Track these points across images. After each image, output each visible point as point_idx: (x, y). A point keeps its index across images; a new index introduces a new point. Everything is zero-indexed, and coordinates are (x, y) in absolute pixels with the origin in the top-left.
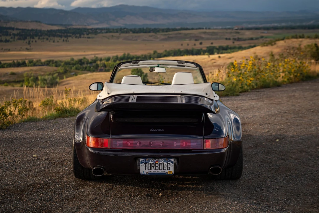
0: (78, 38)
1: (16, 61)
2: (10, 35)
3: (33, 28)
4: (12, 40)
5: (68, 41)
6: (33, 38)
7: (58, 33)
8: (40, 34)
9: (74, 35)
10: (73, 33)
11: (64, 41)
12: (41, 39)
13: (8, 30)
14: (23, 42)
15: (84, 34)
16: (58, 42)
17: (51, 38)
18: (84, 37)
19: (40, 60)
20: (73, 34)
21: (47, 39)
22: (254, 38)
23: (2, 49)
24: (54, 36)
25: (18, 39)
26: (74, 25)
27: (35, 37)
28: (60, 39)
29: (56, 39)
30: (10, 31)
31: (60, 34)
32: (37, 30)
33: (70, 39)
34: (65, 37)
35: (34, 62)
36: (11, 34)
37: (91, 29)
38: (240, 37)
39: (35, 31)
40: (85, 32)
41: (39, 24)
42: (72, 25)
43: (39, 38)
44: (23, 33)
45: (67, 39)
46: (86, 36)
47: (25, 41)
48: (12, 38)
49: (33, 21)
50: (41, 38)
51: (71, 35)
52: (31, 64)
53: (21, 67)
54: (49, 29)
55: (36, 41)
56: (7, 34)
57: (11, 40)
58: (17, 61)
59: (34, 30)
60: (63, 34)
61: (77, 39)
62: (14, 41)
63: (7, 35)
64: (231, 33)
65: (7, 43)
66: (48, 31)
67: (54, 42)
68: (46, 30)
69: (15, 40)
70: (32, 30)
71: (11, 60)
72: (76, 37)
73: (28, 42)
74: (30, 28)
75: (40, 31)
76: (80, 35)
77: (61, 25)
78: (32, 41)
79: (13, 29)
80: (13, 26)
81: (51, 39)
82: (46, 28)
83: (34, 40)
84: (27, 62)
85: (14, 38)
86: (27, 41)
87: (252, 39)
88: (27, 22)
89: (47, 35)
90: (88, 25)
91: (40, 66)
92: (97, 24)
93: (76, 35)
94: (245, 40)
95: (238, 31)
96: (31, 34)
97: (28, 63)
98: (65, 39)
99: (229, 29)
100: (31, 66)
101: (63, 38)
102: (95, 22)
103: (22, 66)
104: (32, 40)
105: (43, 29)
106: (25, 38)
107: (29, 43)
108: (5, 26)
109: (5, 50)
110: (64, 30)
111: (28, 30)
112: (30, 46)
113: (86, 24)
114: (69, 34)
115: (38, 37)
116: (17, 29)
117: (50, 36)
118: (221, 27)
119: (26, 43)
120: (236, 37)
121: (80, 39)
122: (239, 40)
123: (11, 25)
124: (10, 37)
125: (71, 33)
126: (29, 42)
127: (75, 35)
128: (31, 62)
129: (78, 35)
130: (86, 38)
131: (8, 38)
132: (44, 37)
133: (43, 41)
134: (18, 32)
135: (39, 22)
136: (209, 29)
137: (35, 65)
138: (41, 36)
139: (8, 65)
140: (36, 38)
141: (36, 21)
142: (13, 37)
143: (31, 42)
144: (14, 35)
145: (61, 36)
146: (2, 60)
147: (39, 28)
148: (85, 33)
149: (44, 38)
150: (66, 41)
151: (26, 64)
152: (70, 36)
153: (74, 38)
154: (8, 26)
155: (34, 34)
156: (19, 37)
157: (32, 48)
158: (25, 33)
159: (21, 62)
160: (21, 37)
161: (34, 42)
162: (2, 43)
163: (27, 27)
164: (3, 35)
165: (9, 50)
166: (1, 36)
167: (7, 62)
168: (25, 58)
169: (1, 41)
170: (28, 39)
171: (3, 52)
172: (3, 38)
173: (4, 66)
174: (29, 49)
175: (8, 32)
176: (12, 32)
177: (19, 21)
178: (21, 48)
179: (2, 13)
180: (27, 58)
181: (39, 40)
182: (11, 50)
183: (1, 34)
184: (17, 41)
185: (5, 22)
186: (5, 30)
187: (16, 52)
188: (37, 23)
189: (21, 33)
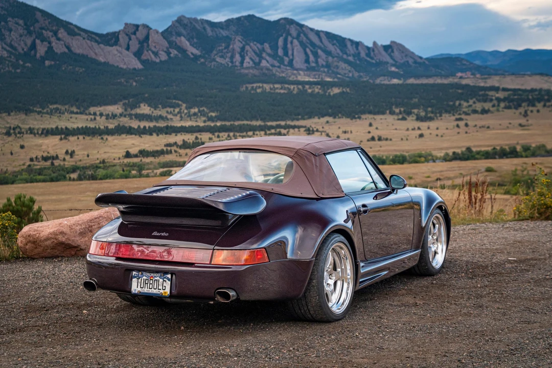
1: (498, 148)
2: (491, 100)
3: (535, 87)
4: (495, 108)
6: (534, 105)
8: (546, 97)
12: (549, 107)
13: (487, 92)
14: (515, 114)
19: (544, 146)
23: (476, 126)
25: (506, 108)
27: (537, 104)
30: (491, 93)
32: (541, 90)
35: (532, 148)
36: (494, 98)
39: (537, 93)
41: (546, 78)
43: (544, 106)
44: (516, 97)
47: (518, 112)
48: (493, 106)
49: (536, 74)
50: (548, 104)
52: (528, 153)
53: (507, 158)
55: (538, 111)
56: (485, 99)
57: (491, 109)
58: (501, 147)
59: (535, 90)
62: (498, 110)
63: (485, 101)
65: (485, 115)
69: (501, 109)
70: (533, 90)
71: (491, 146)
73: (523, 113)
74: (529, 88)
75: (548, 91)
78: (532, 111)
79: (497, 89)
80: (497, 85)
83: (534, 109)
84: (519, 148)
85: (498, 105)
86: (522, 110)
88: (524, 75)
91: (543, 156)
96: (530, 97)
97: (522, 149)
100: (527, 157)
103: (509, 156)
104: (531, 108)
106: (518, 106)
107: (526, 115)
108: (482, 84)
109: (480, 127)
111: (525, 91)
112: (528, 121)
116: (504, 90)
119: (520, 113)
123: (494, 81)
124: (491, 104)
126: (526, 112)
128: (526, 149)
131: (487, 106)
134: (506, 94)
135: (547, 75)
137: (534, 155)
138: (549, 101)
139: (483, 155)
140: (539, 106)
141: (541, 74)
142: (496, 104)
143: (529, 112)
144: (499, 100)
146: (475, 146)
147: (545, 86)
151: (516, 152)
154: (488, 85)
155: (535, 97)
156: (507, 104)
157: (531, 125)
158: (519, 97)
159: (508, 150)
160: (511, 104)
161: (535, 112)
162: (476, 116)
163: (522, 85)
164: (479, 101)
165: (488, 127)
166: (474, 103)
167: (483, 149)
168: (516, 142)
169: (475, 112)
170: (524, 107)
171: (477, 131)
172: (479, 106)
173: (477, 156)
174: (524, 126)
175: (488, 95)
176: (495, 96)
177: (509, 75)
178: (510, 123)
179: (478, 62)
180: (520, 142)
181: (545, 108)
182: (491, 127)
183: (474, 99)
184: (503, 111)
185: (483, 77)
186: (483, 92)
187: (499, 131)
188: (542, 78)
189: (512, 97)
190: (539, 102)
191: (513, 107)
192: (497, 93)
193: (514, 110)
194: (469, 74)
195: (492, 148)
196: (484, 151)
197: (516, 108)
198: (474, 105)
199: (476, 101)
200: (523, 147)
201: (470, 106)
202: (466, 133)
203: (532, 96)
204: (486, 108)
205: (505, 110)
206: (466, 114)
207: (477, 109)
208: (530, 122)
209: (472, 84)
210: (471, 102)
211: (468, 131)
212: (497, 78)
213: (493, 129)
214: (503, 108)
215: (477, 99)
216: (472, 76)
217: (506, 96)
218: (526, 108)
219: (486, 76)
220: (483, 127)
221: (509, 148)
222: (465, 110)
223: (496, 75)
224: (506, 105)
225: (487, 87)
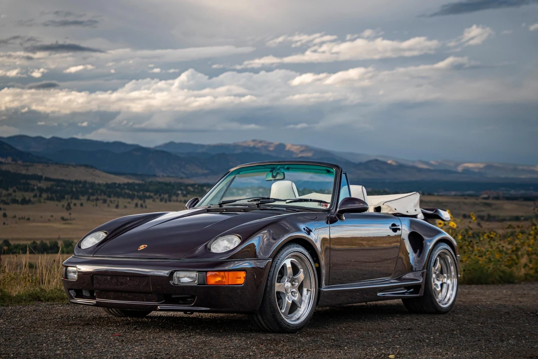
0: (166, 202)
1: (38, 242)
2: (33, 190)
3: (79, 179)
4: (35, 199)
5: (146, 207)
6: (77, 198)
7: (127, 191)
8: (90, 191)
9: (158, 196)
10: (157, 192)
11: (137, 205)
12: (93, 200)
13: (29, 181)
14: (57, 205)
15: (177, 195)
16: (125, 207)
17: (112, 199)
18: (177, 201)
20: (155, 195)
21: (105, 201)
22: (522, 218)
23: (15, 216)
24: (118, 195)
25: (48, 199)
26: (159, 177)
27: (81, 197)
28: (129, 203)
29: (122, 201)
30: (32, 182)
31: (131, 193)
32: (85, 182)
33: (148, 201)
34: (140, 198)
35: (73, 244)
36: (36, 188)
37: (192, 185)
38: (493, 213)
39: (81, 185)
40: (181, 190)
41: (91, 170)
42: (155, 176)
43: (88, 199)
44: (59, 188)
45: (144, 202)
46: (181, 198)
47: (61, 204)
48: (35, 196)
49: (81, 165)
50: (91, 198)
51: (152, 194)
52: (69, 248)
53: (48, 253)
54: (110, 182)
55: (82, 205)
56: (27, 188)
57: (32, 199)
58: (42, 242)
59: (80, 182)
60: (136, 193)
61: (163, 203)
62: (40, 202)
63: (26, 190)
64: (475, 204)
65: (25, 206)
66: (108, 186)
67: (117, 207)
68: (105, 183)
69: (42, 200)
70: (77, 182)
71: (31, 239)
72: (161, 200)
73: (66, 206)
74: (73, 179)
75: (92, 185)
76: (170, 197)
77: (135, 175)
78: (75, 205)
79: (40, 178)
80: (40, 174)
81: (111, 202)
82: (103, 178)
83: (78, 202)
84: (60, 243)
85: (40, 196)
86: (65, 202)
87: (517, 219)
88: (68, 165)
89: (105, 194)
90: (188, 178)
92: (205, 175)
93: (162, 195)
94: (503, 220)
95: (490, 201)
96: (74, 189)
97: (63, 245)
98: (140, 202)
99: (470, 196)
101: (135, 201)
102: (200, 171)
103: (50, 251)
104: (74, 201)
105: (98, 181)
106: (61, 198)
107: (69, 208)
108: (24, 172)
109: (19, 219)
110: (139, 185)
111: (69, 182)
112: (70, 214)
113: (183, 176)
114: (148, 194)
115: (86, 197)
116: (47, 179)
117: (109, 196)
118: (453, 193)
119: (63, 206)
120: (484, 214)
121: (168, 203)
122: (490, 218)
123: (37, 169)
124: (32, 194)
125: (151, 192)
126: (69, 205)
127: (160, 195)
128: (68, 244)
129: (166, 196)
130: (181, 201)
131: (28, 195)
132: (99, 197)
133: (96, 205)
134: (49, 184)
135: (92, 167)
136: (430, 194)
138: (93, 194)
139: (21, 249)
140: (83, 199)
141: (86, 166)
142: (38, 195)
143: (72, 205)
144: (41, 190)
145: (132, 197)
146: (13, 239)
147: (89, 179)
148: (180, 192)
149: (97, 199)
150: (142, 206)
151: (57, 247)
152: (150, 197)
153: (158, 201)
154: (30, 173)
155: (79, 189)
156: (50, 195)
157: (74, 219)
158: (62, 188)
159: (49, 244)
160: (54, 195)
161: (78, 205)
162: (16, 205)
163: (66, 175)
164: (20, 190)
165: (28, 219)
166: (14, 191)
167: (22, 243)
168: (57, 237)
169: (15, 201)
170: (67, 200)
171: (16, 223)
172: (19, 195)
173: (15, 250)
174: (66, 220)
175: (29, 184)
176: (37, 185)
177: (52, 164)
178: (52, 216)
179: (20, 148)
180: (62, 237)
181: (90, 202)
182: (32, 219)
183: (15, 188)
184: (45, 202)
185: (25, 164)
186: (24, 181)
187: (40, 224)
188: (87, 169)
189: (55, 188)
190: (83, 195)
191: (55, 198)
192: (40, 182)
193: (57, 203)
194: (9, 159)
195: (32, 242)
196: (23, 245)
197: (59, 200)
198: (14, 194)
199: (16, 190)
200: (64, 242)
201: (10, 195)
202: (4, 224)
203: (76, 188)
204: (27, 198)
205: (48, 202)
206: (6, 203)
207: (17, 198)
208: (73, 216)
209: (12, 171)
210: (11, 191)
211: (6, 223)
212: (40, 166)
213: (34, 221)
214: (45, 199)
215: (17, 188)
216: (13, 163)
217: (49, 186)
218: (69, 201)
219: (28, 164)
220: (23, 218)
221: (50, 243)
222: (4, 198)
223: (40, 162)
224: (48, 196)
225: (28, 175)
